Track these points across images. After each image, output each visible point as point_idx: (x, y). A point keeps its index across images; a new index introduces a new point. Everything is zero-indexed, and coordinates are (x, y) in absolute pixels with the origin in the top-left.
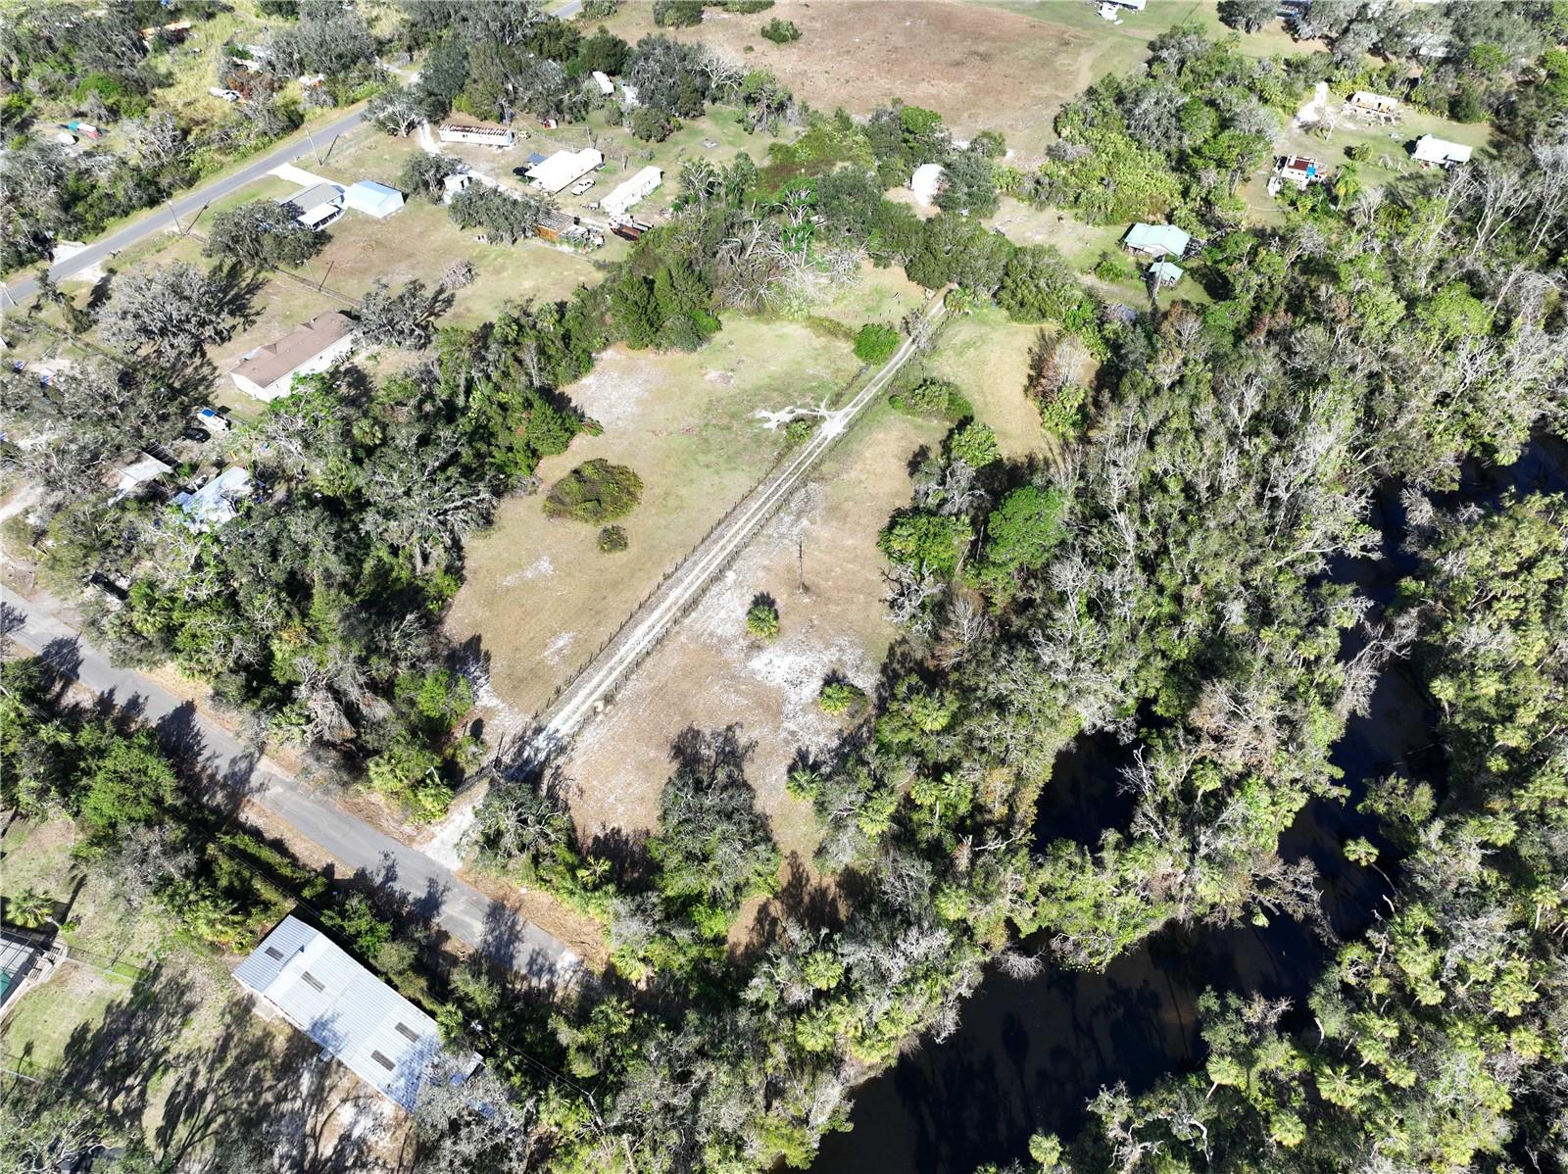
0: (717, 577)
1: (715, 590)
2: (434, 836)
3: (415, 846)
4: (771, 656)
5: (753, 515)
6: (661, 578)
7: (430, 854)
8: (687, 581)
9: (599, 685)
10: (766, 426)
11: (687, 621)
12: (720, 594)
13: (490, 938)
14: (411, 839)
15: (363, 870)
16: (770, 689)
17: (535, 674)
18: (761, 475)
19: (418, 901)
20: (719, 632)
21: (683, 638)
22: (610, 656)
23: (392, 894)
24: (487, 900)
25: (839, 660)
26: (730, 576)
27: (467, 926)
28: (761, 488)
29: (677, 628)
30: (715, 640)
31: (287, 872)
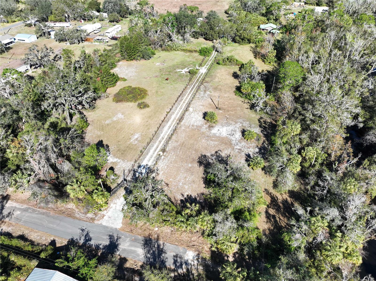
0: (187, 110)
1: (187, 113)
2: (104, 216)
3: (96, 222)
4: (218, 128)
5: (190, 93)
6: (166, 113)
7: (104, 224)
8: (176, 113)
9: (157, 147)
10: (181, 73)
11: (182, 123)
12: (190, 114)
13: (149, 255)
14: (93, 219)
15: (72, 239)
16: (224, 138)
17: (130, 148)
18: (187, 83)
19: (105, 247)
20: (195, 124)
21: (183, 128)
22: (158, 138)
23: (91, 246)
24: (141, 238)
25: (242, 126)
26: (191, 109)
27: (134, 252)
28: (188, 86)
29: (179, 126)
30: (195, 127)
31: (30, 248)
